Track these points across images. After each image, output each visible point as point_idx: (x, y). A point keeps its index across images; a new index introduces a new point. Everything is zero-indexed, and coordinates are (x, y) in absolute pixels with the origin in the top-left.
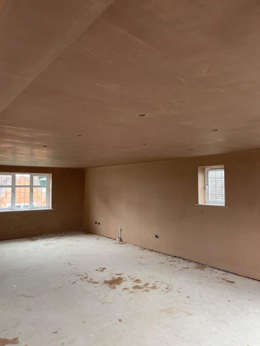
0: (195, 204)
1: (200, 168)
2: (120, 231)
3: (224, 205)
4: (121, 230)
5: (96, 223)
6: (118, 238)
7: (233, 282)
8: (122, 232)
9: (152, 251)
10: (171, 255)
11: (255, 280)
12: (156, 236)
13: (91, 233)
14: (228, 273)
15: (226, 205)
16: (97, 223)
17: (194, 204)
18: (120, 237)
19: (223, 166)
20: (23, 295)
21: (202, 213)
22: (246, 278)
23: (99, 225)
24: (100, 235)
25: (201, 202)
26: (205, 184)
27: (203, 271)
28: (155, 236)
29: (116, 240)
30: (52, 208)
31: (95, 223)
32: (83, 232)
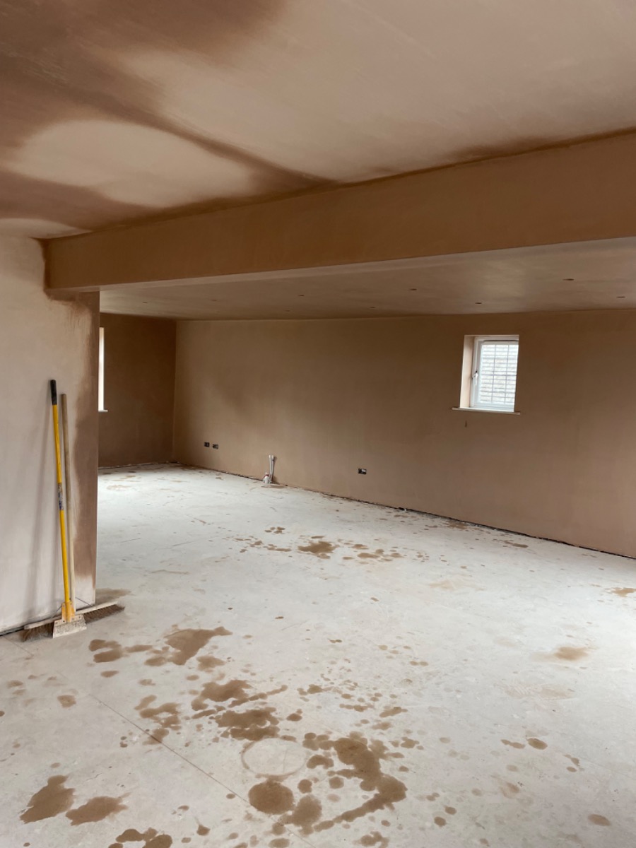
0: (453, 409)
1: (467, 338)
2: (271, 463)
3: (513, 411)
4: (274, 460)
5: (207, 445)
6: (268, 475)
7: (525, 546)
8: (276, 464)
9: (350, 499)
10: (392, 506)
11: (559, 542)
12: (360, 472)
13: (191, 466)
14: (510, 534)
15: (515, 411)
16: (211, 445)
17: (451, 409)
18: (271, 473)
19: (517, 337)
20: (164, 570)
21: (466, 425)
22: (542, 540)
23: (215, 449)
24: (217, 471)
25: (463, 405)
26: (474, 371)
27: (464, 531)
28: (357, 471)
29: (262, 481)
30: (105, 408)
31: (203, 444)
32: (173, 465)
